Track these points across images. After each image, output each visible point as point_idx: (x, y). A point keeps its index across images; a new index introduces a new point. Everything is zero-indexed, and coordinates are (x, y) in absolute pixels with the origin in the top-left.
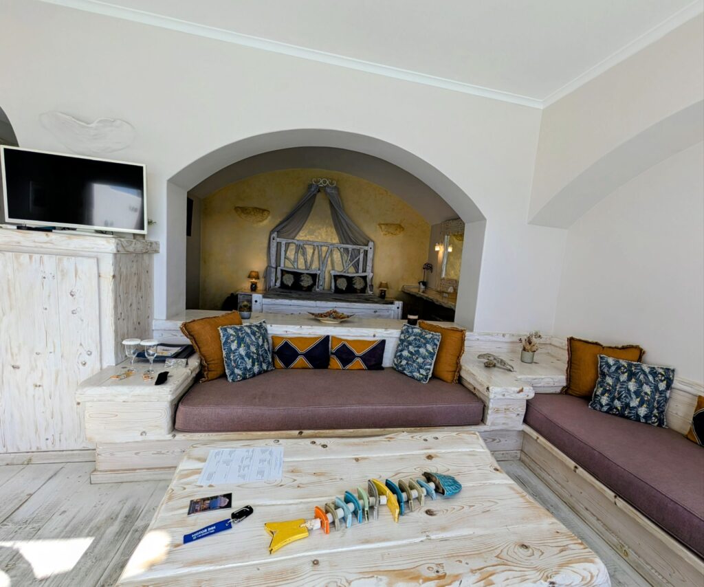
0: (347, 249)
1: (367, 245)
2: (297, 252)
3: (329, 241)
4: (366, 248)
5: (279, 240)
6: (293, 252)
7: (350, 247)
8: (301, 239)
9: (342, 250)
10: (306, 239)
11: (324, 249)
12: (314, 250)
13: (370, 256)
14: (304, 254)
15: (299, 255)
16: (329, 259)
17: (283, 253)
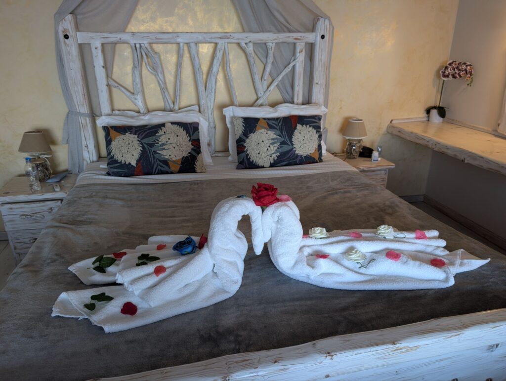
0: (262, 47)
1: (313, 30)
2: (137, 66)
3: (216, 28)
4: (310, 37)
5: (82, 37)
6: (129, 68)
7: (270, 38)
8: (142, 28)
9: (250, 49)
10: (155, 27)
11: (205, 50)
12: (180, 56)
13: (320, 56)
14: (157, 69)
15: (145, 72)
16: (220, 77)
17: (100, 73)
